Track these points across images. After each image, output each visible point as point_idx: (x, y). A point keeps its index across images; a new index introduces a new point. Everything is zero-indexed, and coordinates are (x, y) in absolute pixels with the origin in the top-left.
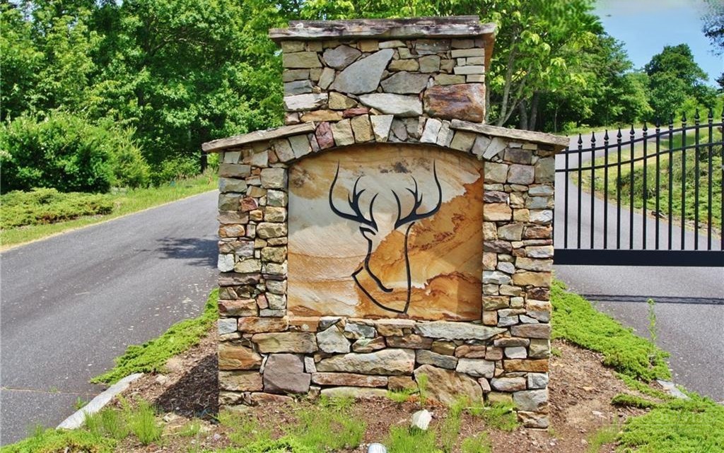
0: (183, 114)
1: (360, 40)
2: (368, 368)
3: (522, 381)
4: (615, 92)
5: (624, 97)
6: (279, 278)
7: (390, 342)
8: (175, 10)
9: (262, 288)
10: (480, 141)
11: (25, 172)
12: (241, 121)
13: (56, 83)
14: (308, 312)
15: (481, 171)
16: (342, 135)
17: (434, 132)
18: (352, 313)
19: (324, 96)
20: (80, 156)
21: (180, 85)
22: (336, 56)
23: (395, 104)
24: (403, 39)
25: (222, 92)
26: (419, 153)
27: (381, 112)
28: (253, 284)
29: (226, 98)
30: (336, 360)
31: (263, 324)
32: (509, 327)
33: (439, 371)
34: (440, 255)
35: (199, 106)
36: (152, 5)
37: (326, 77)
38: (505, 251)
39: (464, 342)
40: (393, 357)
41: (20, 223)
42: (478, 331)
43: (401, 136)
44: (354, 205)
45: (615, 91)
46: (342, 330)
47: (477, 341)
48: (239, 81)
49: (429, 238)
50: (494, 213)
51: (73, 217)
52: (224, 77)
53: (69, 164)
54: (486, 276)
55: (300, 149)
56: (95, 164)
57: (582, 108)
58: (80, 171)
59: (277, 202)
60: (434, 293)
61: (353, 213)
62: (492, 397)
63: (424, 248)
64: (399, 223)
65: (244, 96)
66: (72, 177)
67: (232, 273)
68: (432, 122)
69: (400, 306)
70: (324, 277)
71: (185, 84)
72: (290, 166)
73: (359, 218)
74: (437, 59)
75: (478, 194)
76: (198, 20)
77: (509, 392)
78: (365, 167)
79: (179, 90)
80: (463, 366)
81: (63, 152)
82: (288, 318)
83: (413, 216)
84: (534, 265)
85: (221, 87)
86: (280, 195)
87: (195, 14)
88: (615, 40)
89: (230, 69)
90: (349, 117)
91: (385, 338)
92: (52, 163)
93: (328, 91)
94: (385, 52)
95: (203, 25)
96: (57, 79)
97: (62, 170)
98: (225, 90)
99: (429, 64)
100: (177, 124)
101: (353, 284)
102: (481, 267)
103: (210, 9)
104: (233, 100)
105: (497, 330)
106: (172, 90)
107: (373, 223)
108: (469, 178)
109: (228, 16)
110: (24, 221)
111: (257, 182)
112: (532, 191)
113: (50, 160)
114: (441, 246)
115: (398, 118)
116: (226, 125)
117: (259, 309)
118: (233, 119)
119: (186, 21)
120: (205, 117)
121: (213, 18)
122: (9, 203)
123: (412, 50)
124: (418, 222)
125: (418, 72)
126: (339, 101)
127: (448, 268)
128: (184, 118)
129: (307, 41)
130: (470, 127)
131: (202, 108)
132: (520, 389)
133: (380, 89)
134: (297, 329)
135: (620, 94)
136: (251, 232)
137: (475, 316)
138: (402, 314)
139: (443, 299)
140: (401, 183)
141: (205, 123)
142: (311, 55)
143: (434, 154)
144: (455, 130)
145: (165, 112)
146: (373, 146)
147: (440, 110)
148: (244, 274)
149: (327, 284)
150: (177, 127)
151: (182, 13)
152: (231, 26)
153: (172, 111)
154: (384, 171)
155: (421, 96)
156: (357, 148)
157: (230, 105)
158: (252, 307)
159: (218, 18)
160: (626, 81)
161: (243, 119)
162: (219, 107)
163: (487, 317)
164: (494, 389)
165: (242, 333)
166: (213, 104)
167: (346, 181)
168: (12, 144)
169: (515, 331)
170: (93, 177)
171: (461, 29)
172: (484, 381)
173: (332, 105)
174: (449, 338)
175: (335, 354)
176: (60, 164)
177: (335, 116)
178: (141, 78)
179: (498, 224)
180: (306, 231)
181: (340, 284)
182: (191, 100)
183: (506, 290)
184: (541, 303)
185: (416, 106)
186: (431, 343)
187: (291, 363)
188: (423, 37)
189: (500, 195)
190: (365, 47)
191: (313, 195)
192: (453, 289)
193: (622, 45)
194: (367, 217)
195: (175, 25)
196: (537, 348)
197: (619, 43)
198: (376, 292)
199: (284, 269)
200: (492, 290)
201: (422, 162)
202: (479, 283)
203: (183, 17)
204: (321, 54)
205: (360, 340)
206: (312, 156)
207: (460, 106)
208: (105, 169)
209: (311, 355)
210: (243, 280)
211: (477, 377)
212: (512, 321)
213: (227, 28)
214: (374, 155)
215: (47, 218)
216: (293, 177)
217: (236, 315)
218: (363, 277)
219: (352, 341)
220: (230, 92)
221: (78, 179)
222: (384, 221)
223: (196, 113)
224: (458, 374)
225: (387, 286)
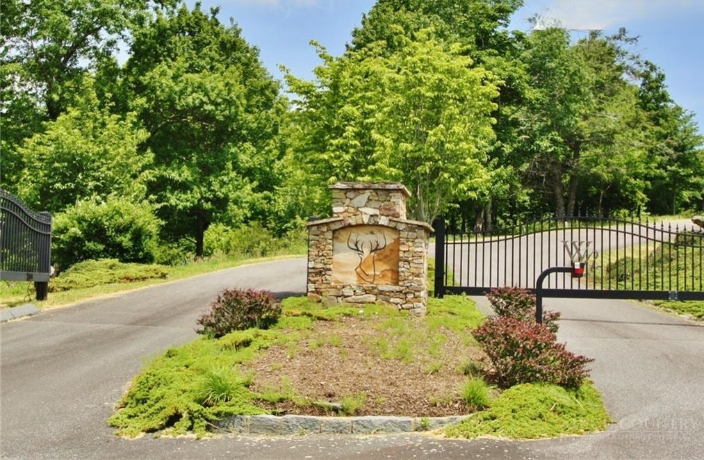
0: (186, 196)
1: (358, 189)
2: (360, 301)
3: (412, 305)
4: (682, 174)
5: (693, 180)
6: (329, 270)
7: (368, 292)
8: (182, 92)
9: (323, 273)
10: (399, 224)
11: (90, 245)
12: (243, 205)
13: (108, 172)
14: (339, 282)
15: (399, 234)
16: (352, 221)
17: (383, 221)
18: (355, 283)
19: (346, 208)
20: (133, 233)
21: (184, 168)
22: (351, 195)
23: (370, 211)
24: (374, 189)
25: (225, 174)
26: (378, 228)
27: (365, 214)
28: (321, 272)
29: (230, 181)
30: (349, 298)
31: (324, 286)
32: (408, 287)
33: (384, 302)
34: (385, 263)
35: (202, 189)
36: (160, 88)
37: (347, 201)
38: (406, 261)
39: (393, 292)
40: (368, 297)
41: (108, 281)
42: (397, 288)
43: (372, 222)
44: (356, 245)
45: (682, 172)
46: (351, 288)
47: (397, 292)
48: (242, 163)
49: (381, 257)
50: (403, 248)
51: (144, 279)
52: (228, 160)
53: (126, 240)
54: (400, 269)
55: (338, 226)
56: (144, 241)
57: (634, 193)
58: (134, 246)
59: (330, 244)
60: (383, 276)
61: (356, 248)
62: (402, 311)
63: (380, 260)
64: (371, 252)
65: (246, 178)
66: (127, 251)
67: (313, 268)
68: (383, 217)
69: (371, 280)
70: (345, 270)
71: (190, 166)
72: (334, 231)
73: (358, 250)
74: (384, 196)
75: (398, 242)
76: (205, 103)
77: (408, 309)
78: (361, 233)
79: (183, 172)
80: (392, 300)
81: (121, 230)
82: (332, 284)
83: (376, 249)
84: (416, 266)
85: (224, 169)
86: (331, 241)
87: (201, 97)
88: (683, 110)
89: (233, 150)
90: (355, 215)
91: (366, 291)
92: (112, 239)
93: (348, 206)
94: (368, 193)
95: (209, 107)
96: (109, 169)
97: (120, 245)
98: (228, 174)
99: (382, 198)
100: (180, 207)
101: (355, 273)
102: (398, 267)
103: (216, 91)
104: (236, 183)
105: (404, 288)
106: (176, 172)
107: (362, 252)
108: (395, 237)
109: (235, 98)
110: (112, 280)
111: (322, 237)
112: (416, 241)
113: (110, 236)
114: (386, 260)
115: (371, 216)
116: (229, 208)
117: (322, 281)
118: (236, 202)
119: (193, 103)
120: (207, 200)
121: (219, 100)
122: (87, 268)
123: (377, 193)
124: (378, 251)
125: (378, 200)
126: (351, 210)
127: (388, 268)
128: (187, 201)
129: (341, 189)
130: (395, 219)
131: (205, 191)
132: (411, 308)
133: (366, 206)
134: (336, 288)
135: (689, 176)
136: (321, 254)
137: (396, 284)
138: (371, 283)
139: (386, 278)
140: (372, 238)
141: (208, 206)
142: (342, 194)
143: (384, 228)
144: (390, 220)
145: (169, 195)
146: (363, 225)
147: (385, 214)
148: (317, 269)
149: (346, 273)
150: (180, 209)
151: (189, 95)
152: (237, 107)
153: (176, 192)
154: (367, 234)
155: (379, 209)
156: (358, 226)
157: (233, 188)
158: (320, 280)
159: (225, 100)
160: (697, 159)
161: (247, 202)
162: (222, 190)
163: (400, 283)
164: (403, 308)
165: (316, 289)
166: (216, 186)
167: (353, 237)
168: (80, 223)
169: (410, 288)
170: (143, 252)
171: (392, 186)
172: (399, 305)
173: (350, 211)
174: (388, 290)
175: (348, 296)
176: (118, 240)
177: (351, 215)
178: (146, 159)
179: (404, 252)
180: (339, 254)
181: (351, 273)
182: (194, 182)
183: (407, 274)
184: (418, 279)
185: (377, 212)
186: (381, 292)
187: (333, 299)
188: (380, 189)
189: (405, 242)
190: (361, 192)
191: (342, 242)
192: (389, 274)
193: (691, 115)
194: (360, 249)
195: (181, 107)
196: (417, 294)
197: (688, 113)
198: (363, 276)
199: (331, 267)
200: (402, 274)
201: (379, 231)
202: (398, 272)
203: (190, 100)
204: (345, 194)
205: (357, 291)
206: (342, 228)
207: (391, 213)
208: (151, 246)
209: (340, 296)
210: (317, 270)
211: (397, 304)
212: (409, 284)
213: (233, 110)
214: (363, 228)
215: (128, 279)
216: (336, 235)
217: (314, 282)
218: (359, 270)
219: (355, 291)
220: (233, 174)
221: (131, 253)
222: (366, 251)
223: (199, 196)
224: (390, 303)
225: (367, 273)
